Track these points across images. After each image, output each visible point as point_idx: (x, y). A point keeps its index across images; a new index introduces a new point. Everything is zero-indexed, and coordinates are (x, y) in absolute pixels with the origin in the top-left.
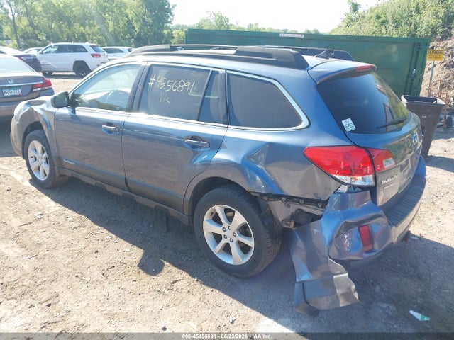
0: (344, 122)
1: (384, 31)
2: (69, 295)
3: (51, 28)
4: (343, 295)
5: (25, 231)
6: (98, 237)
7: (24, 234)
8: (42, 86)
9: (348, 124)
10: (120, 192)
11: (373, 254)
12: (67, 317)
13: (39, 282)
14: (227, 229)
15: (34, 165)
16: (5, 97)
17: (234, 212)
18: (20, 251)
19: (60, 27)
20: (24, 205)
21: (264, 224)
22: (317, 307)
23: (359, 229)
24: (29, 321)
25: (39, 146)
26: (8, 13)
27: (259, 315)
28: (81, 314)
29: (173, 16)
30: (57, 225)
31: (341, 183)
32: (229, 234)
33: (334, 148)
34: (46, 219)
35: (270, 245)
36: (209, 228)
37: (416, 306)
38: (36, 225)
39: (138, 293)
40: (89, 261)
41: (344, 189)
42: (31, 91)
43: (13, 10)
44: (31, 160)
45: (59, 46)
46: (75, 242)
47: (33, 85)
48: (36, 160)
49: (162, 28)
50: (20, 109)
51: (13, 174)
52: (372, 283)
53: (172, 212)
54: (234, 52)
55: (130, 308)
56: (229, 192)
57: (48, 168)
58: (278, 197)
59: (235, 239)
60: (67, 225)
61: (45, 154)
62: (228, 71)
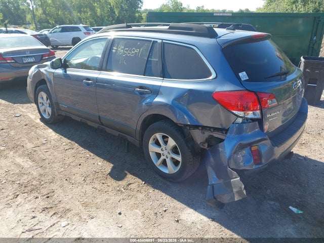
0: (240, 74)
1: (294, 8)
2: (61, 191)
3: (57, 14)
4: (237, 192)
5: (35, 151)
6: (81, 155)
7: (35, 153)
8: (49, 55)
9: (243, 75)
10: (96, 126)
11: (260, 166)
12: (59, 205)
13: (42, 183)
14: (164, 149)
15: (42, 109)
16: (24, 64)
17: (168, 138)
18: (31, 164)
19: (64, 14)
20: (35, 135)
21: (187, 145)
22: (221, 201)
23: (251, 149)
24: (35, 207)
25: (44, 95)
26: (29, 6)
27: (183, 206)
28: (67, 203)
29: (142, 3)
30: (55, 147)
31: (238, 116)
32: (165, 153)
33: (233, 92)
34: (49, 143)
35: (192, 160)
36: (153, 149)
37: (294, 204)
38: (42, 147)
39: (105, 191)
40: (74, 170)
41: (240, 120)
42: (42, 59)
43: (33, 3)
44: (40, 105)
45: (62, 28)
46: (66, 159)
47: (42, 55)
48: (43, 104)
49: (135, 12)
50: (32, 70)
51: (29, 115)
52: (266, 188)
53: (129, 138)
54: (168, 27)
55: (99, 201)
56: (164, 124)
57: (51, 111)
58: (196, 127)
59: (169, 156)
60: (62, 148)
61: (49, 100)
62: (163, 41)
